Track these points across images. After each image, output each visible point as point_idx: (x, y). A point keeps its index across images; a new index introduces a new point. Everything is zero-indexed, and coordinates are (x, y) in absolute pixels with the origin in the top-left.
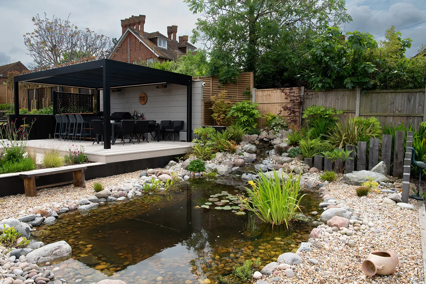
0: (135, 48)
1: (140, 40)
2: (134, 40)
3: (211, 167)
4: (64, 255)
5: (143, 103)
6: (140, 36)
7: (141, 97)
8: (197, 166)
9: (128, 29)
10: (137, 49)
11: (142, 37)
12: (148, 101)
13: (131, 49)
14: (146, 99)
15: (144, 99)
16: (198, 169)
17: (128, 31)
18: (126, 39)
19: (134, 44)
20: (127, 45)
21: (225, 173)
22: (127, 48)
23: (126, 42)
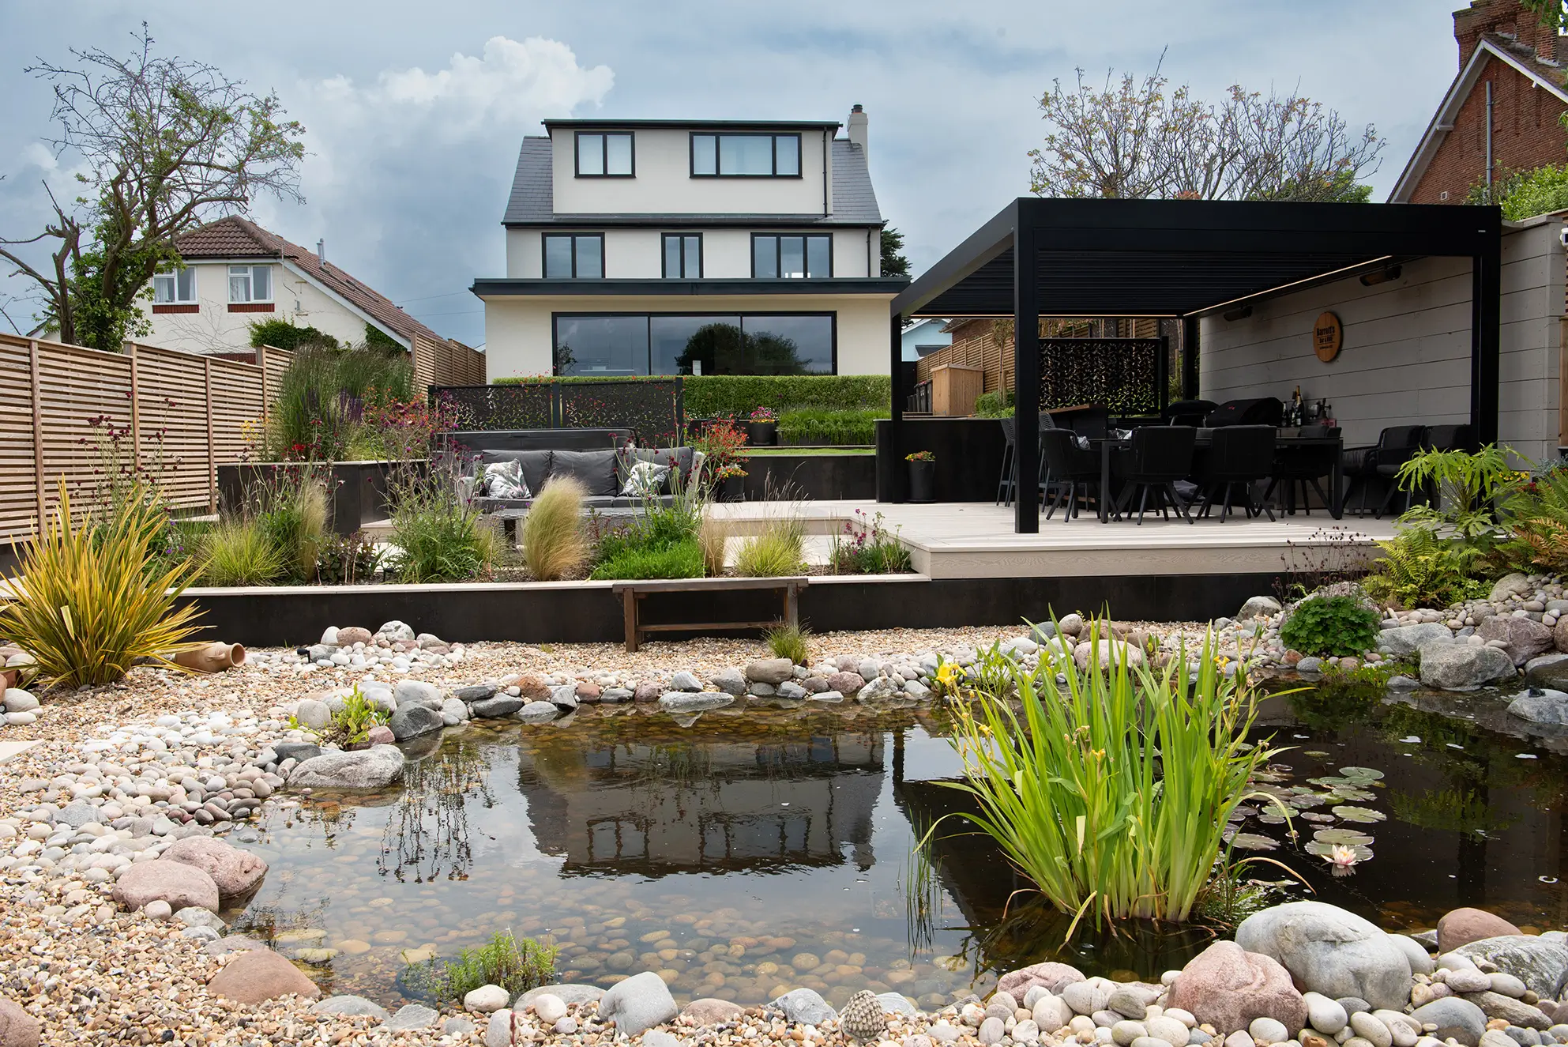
0: (1517, 121)
1: (1537, 81)
2: (1512, 85)
3: (1411, 641)
4: (360, 785)
5: (1327, 353)
6: (1539, 60)
7: (1319, 332)
8: (1318, 624)
9: (1484, 45)
10: (1523, 121)
11: (1551, 63)
12: (1344, 347)
13: (1498, 127)
14: (1336, 338)
15: (1330, 339)
16: (1320, 640)
17: (1485, 52)
18: (1475, 88)
19: (1511, 102)
20: (1480, 114)
21: (1445, 675)
22: (1480, 128)
23: (1474, 103)
